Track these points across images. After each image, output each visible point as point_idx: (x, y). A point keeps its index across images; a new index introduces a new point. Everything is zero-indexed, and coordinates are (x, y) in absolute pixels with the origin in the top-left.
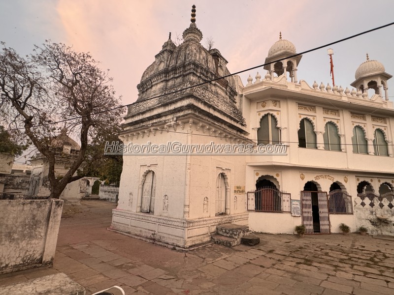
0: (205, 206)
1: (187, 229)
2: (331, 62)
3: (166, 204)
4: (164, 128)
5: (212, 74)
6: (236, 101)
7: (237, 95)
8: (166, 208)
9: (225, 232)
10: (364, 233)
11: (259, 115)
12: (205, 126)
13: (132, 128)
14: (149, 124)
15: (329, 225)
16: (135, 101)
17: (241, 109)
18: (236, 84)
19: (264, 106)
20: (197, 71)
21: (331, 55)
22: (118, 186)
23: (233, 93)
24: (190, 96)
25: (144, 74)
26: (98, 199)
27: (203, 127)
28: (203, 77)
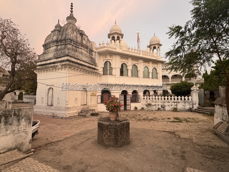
0: (76, 102)
1: (67, 111)
2: (138, 37)
3: (59, 102)
4: (56, 69)
5: (79, 44)
6: (93, 54)
7: (93, 52)
8: (58, 103)
9: (85, 111)
10: (143, 109)
11: (104, 61)
12: (75, 68)
13: (41, 67)
14: (49, 66)
15: (130, 107)
16: (42, 54)
17: (95, 58)
18: (93, 46)
19: (106, 57)
20: (71, 43)
21: (138, 33)
22: (35, 94)
23: (91, 51)
24: (67, 55)
25: (46, 39)
26: (23, 102)
27: (74, 69)
28: (75, 45)
